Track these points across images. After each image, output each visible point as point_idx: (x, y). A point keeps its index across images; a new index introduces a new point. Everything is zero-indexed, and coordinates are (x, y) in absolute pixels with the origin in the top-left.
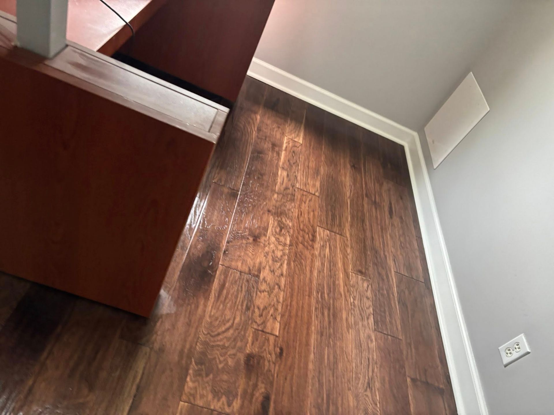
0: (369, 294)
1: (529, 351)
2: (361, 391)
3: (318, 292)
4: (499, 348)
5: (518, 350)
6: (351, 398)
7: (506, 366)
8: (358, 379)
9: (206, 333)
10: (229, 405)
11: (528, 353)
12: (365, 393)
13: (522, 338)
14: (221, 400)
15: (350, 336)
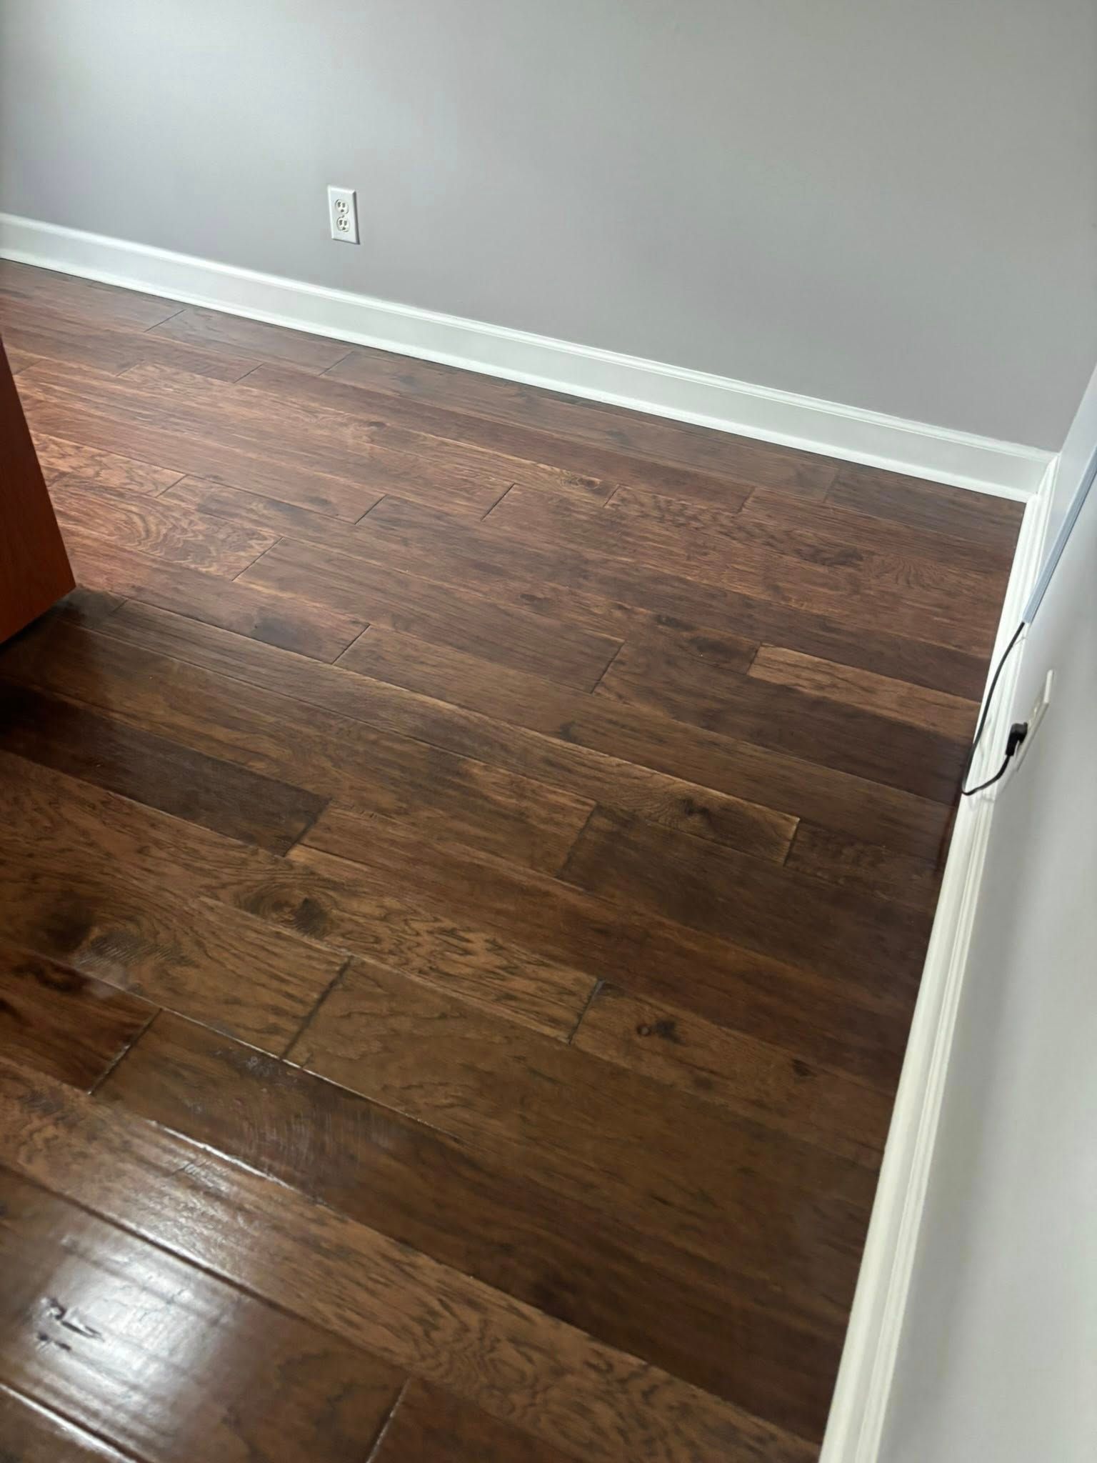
0: (168, 370)
1: (351, 192)
2: (314, 420)
3: (135, 419)
4: (333, 237)
5: (345, 209)
6: (320, 432)
7: (358, 242)
8: (296, 419)
9: (137, 543)
10: (265, 538)
11: (355, 194)
12: (319, 419)
13: (335, 192)
14: (253, 544)
15: (229, 408)
